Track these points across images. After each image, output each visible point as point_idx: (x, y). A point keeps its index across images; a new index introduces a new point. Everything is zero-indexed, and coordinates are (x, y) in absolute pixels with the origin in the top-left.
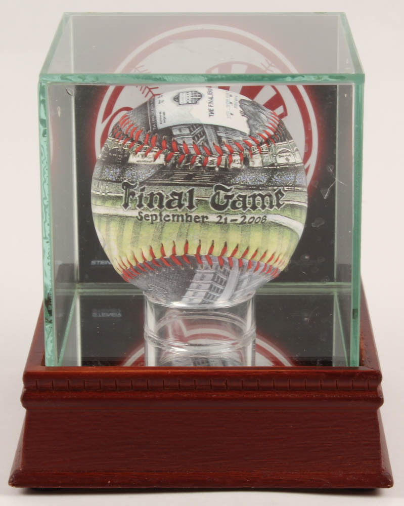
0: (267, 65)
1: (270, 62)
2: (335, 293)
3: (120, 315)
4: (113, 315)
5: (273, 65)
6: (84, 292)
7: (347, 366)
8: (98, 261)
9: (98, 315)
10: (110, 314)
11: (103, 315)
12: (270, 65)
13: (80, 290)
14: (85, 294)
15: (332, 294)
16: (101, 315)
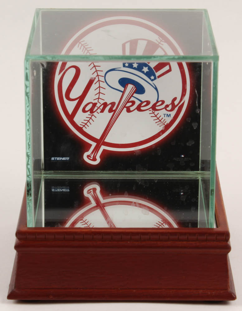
0: (159, 41)
1: (161, 39)
2: (200, 178)
3: (68, 190)
4: (64, 190)
5: (163, 41)
6: (47, 177)
7: (207, 227)
8: (56, 158)
9: (55, 190)
10: (63, 190)
11: (58, 190)
12: (161, 41)
13: (45, 175)
14: (47, 178)
15: (198, 179)
16: (57, 190)
